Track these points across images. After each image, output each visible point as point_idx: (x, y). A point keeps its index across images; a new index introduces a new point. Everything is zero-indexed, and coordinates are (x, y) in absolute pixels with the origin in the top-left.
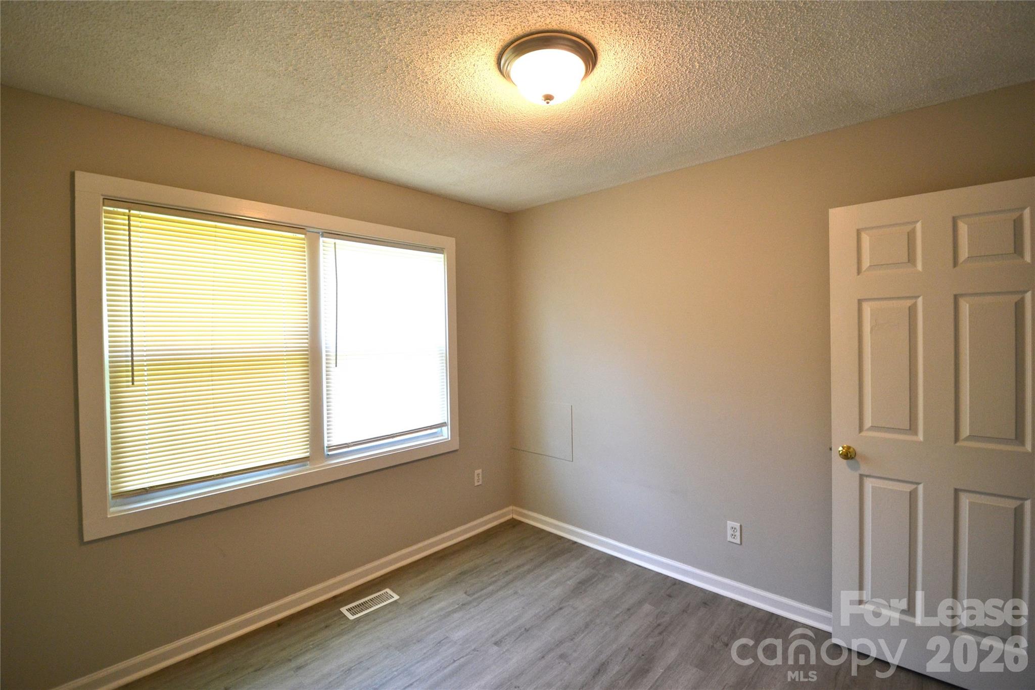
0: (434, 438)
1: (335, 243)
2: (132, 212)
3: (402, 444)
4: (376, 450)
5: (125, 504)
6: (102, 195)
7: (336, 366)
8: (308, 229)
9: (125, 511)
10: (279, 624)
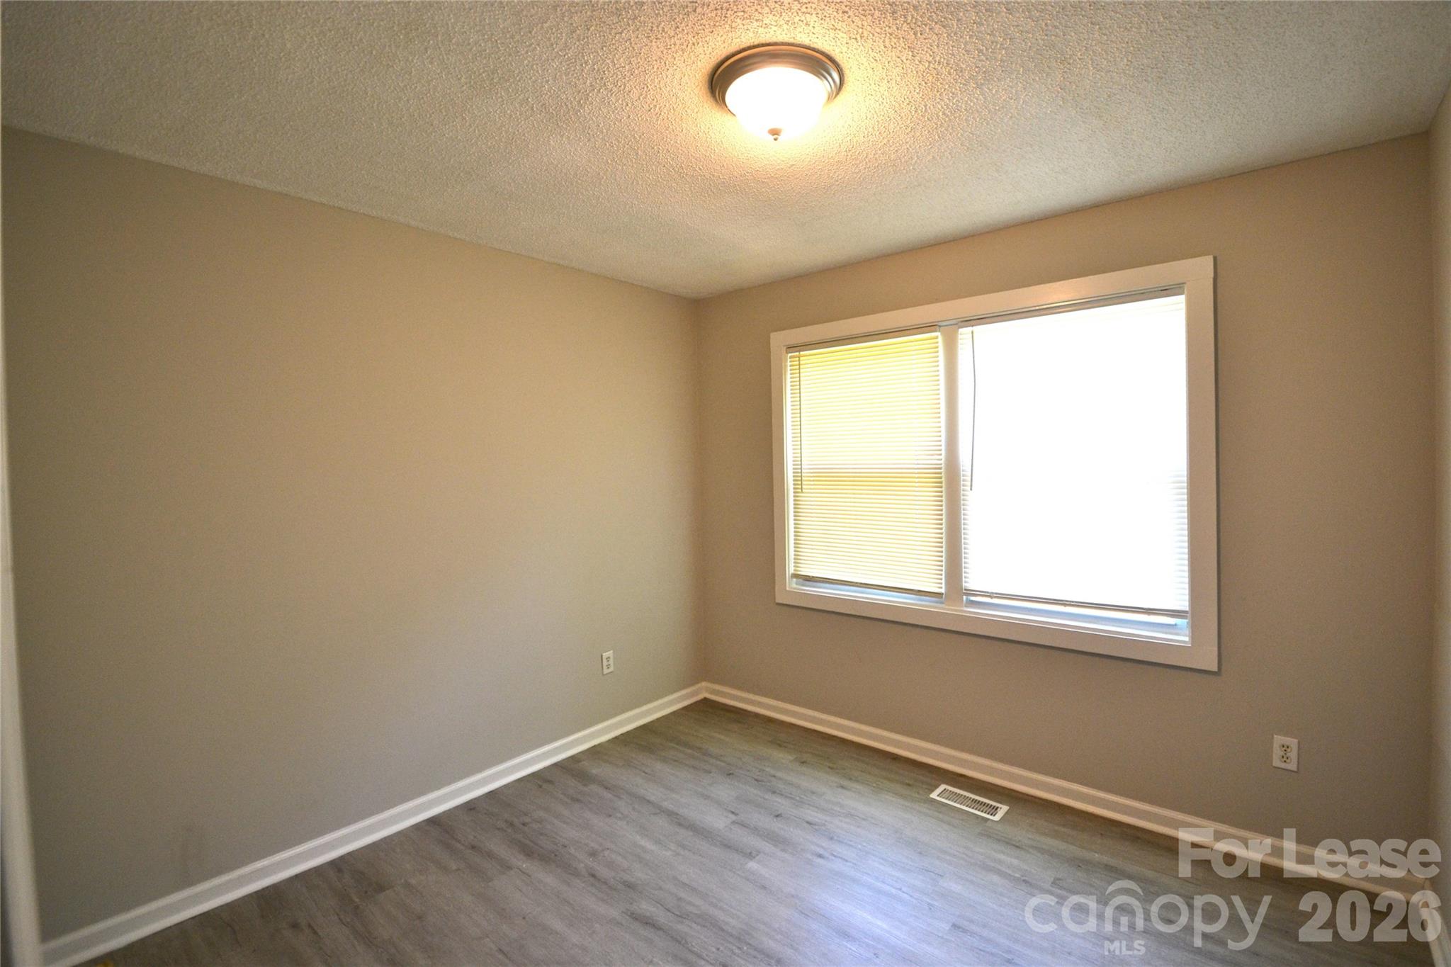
0: (1166, 633)
1: (972, 332)
2: (801, 353)
3: (1090, 622)
4: (1042, 616)
5: (803, 585)
6: (784, 346)
7: (971, 489)
8: (940, 324)
9: (804, 590)
10: (895, 758)
